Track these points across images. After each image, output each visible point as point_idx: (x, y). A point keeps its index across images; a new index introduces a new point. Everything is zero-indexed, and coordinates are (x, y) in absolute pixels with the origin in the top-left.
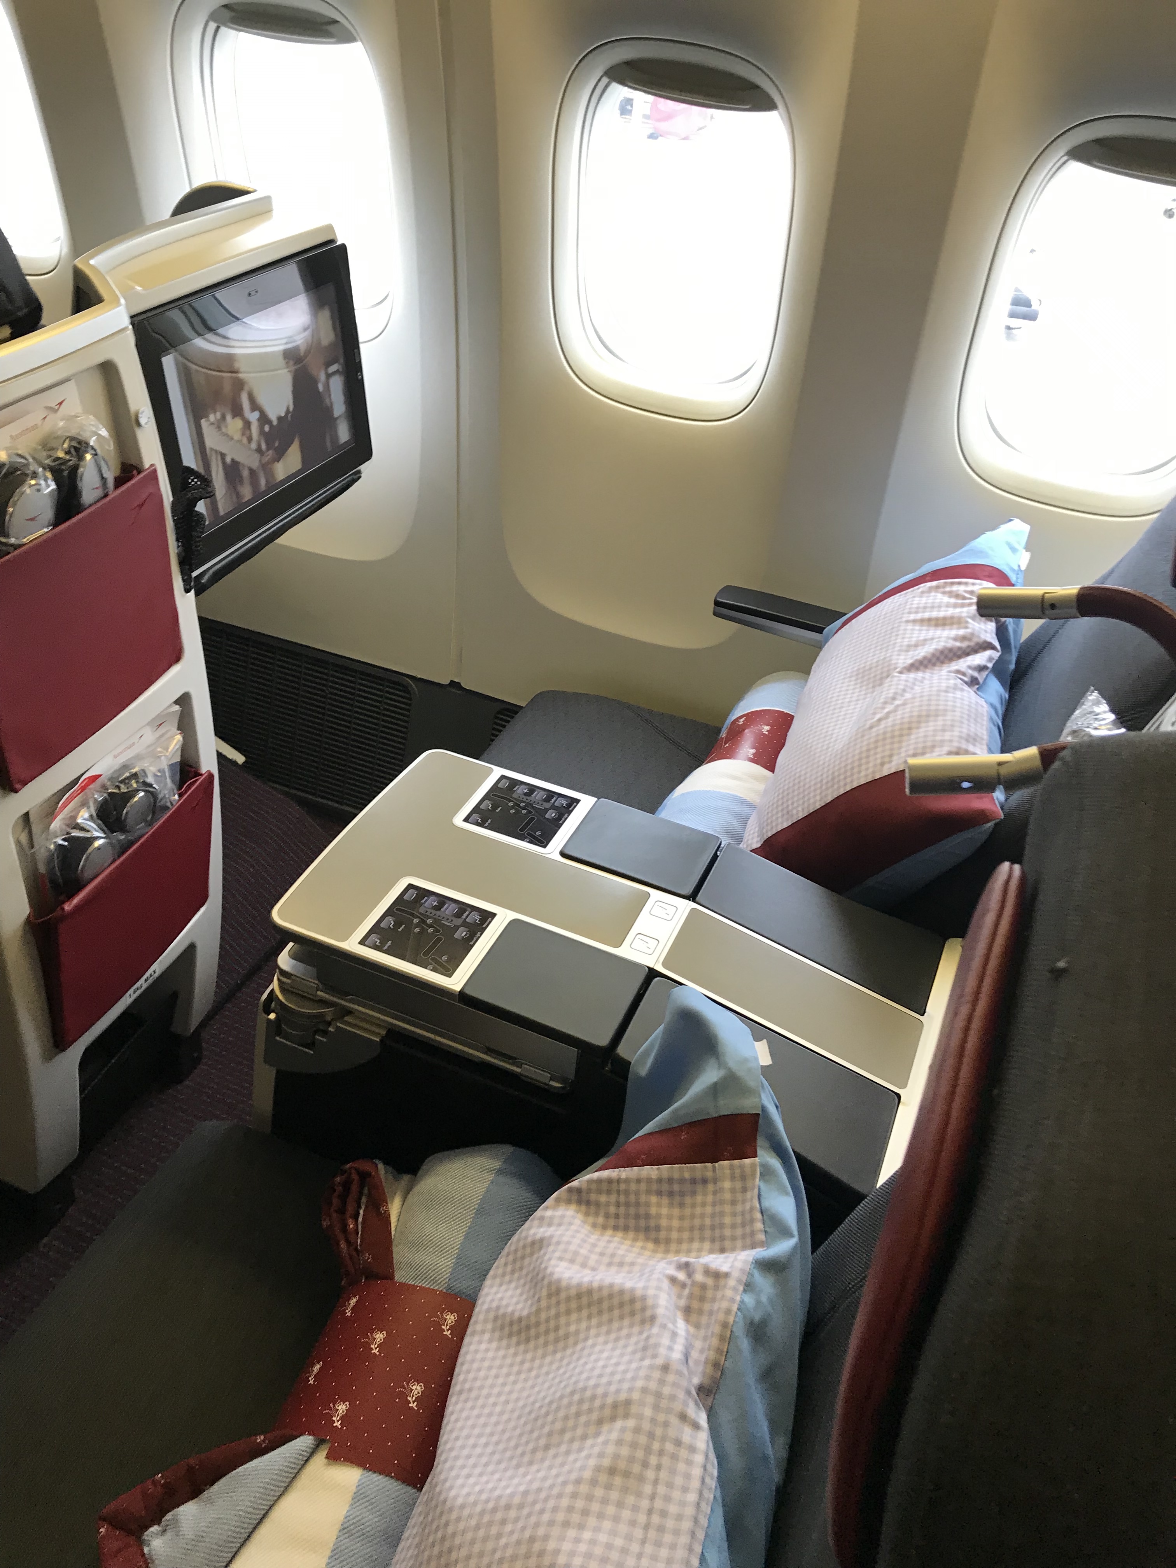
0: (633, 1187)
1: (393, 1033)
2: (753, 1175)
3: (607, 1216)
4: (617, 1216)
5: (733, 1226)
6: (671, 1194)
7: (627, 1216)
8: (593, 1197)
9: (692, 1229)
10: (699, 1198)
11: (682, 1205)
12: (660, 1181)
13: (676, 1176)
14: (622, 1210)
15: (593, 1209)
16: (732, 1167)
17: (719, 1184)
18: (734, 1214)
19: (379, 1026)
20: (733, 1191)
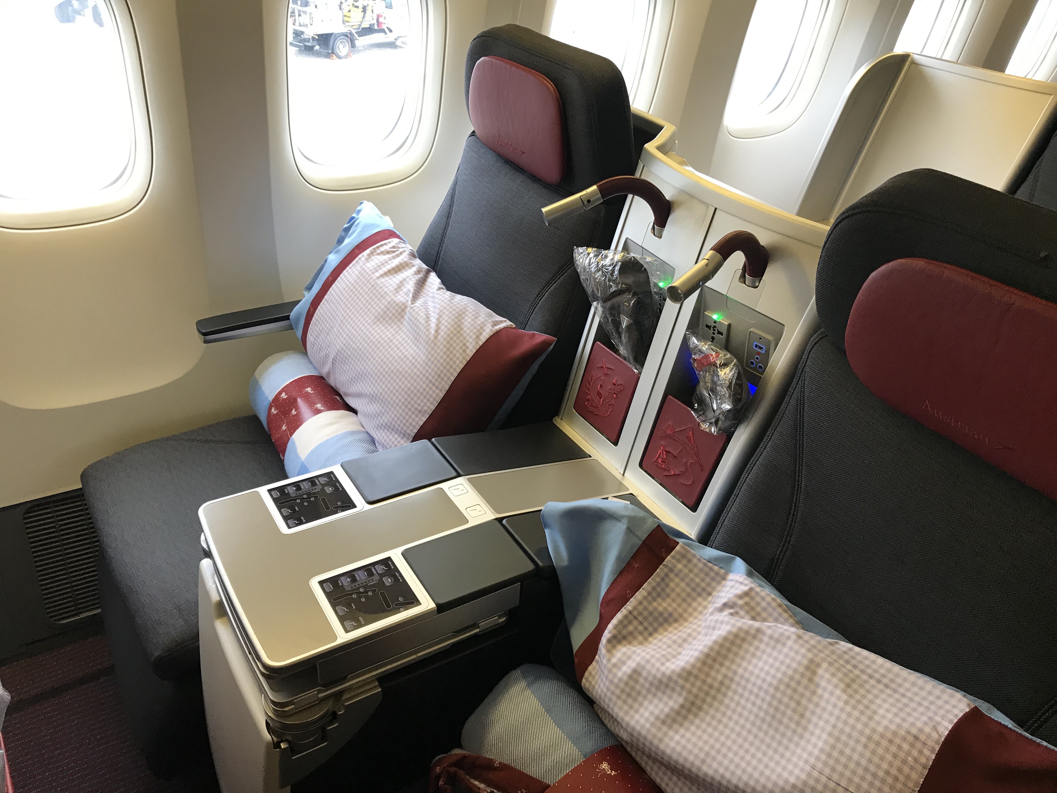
0: (640, 608)
1: (381, 679)
2: (687, 551)
3: (641, 633)
4: (646, 629)
5: (703, 580)
6: (659, 595)
7: (651, 624)
8: (625, 632)
9: (684, 600)
10: (672, 585)
11: (668, 595)
12: (649, 593)
13: (654, 584)
14: (646, 624)
15: (630, 638)
16: (673, 557)
17: (676, 570)
18: (697, 575)
19: (370, 683)
20: (685, 566)
